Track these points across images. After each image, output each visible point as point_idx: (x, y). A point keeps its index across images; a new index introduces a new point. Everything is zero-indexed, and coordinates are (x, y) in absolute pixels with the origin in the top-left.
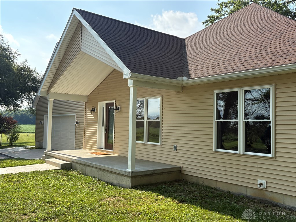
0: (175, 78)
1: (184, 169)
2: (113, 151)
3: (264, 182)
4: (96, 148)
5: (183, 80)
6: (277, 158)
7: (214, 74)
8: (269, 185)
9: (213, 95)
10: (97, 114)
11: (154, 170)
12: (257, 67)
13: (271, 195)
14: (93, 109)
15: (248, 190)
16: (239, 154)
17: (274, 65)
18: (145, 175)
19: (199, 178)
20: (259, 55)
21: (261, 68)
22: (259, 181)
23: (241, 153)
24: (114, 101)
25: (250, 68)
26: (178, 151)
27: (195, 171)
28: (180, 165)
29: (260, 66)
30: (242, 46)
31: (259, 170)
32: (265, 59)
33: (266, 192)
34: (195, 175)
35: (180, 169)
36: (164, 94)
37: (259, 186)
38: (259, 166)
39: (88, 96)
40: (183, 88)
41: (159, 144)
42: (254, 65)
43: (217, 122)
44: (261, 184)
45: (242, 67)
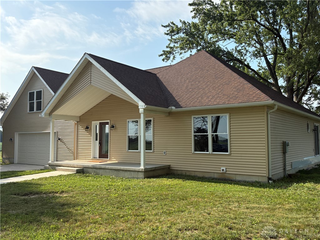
0: (167, 107)
1: (171, 166)
2: (109, 159)
3: (224, 168)
4: (91, 158)
5: (172, 109)
6: (232, 154)
7: (193, 106)
8: (227, 170)
9: (191, 118)
10: (91, 131)
11: (156, 167)
12: (220, 104)
13: (228, 175)
14: (87, 127)
15: (215, 174)
16: (209, 154)
17: (230, 103)
18: (151, 171)
19: (183, 171)
20: (219, 96)
21: (222, 104)
22: (222, 168)
23: (211, 153)
24: (109, 121)
25: (216, 104)
26: (167, 155)
27: (180, 167)
28: (169, 164)
29: (222, 103)
30: (206, 87)
31: (222, 162)
32: (223, 98)
33: (226, 174)
34: (180, 169)
35: (169, 167)
36: (155, 117)
37: (222, 171)
38: (222, 160)
39: (80, 117)
40: (170, 114)
41: (152, 151)
42: (218, 102)
43: (194, 135)
44: (223, 170)
45: (210, 103)
